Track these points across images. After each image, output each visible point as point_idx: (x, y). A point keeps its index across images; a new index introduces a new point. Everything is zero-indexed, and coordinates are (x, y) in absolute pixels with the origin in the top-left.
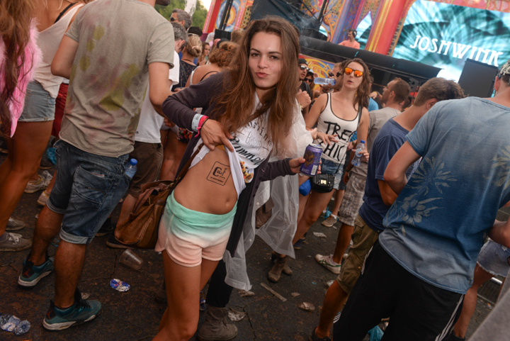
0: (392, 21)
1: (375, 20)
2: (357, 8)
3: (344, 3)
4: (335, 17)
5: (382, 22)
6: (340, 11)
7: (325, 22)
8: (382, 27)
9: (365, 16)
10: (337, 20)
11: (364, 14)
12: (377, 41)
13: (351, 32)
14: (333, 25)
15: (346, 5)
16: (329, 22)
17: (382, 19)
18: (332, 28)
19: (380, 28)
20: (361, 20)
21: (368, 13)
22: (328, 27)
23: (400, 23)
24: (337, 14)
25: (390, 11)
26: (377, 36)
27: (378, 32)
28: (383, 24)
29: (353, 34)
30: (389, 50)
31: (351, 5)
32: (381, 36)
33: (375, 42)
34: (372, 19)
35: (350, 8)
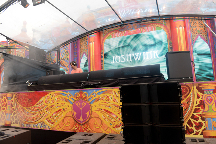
0: (97, 53)
1: (88, 56)
2: (77, 53)
3: (69, 53)
4: (67, 61)
5: (92, 55)
6: (69, 57)
7: (62, 65)
9: (82, 56)
14: (67, 65)
16: (65, 64)
17: (92, 54)
18: (67, 67)
19: (92, 58)
20: (81, 58)
21: (83, 54)
22: (65, 67)
23: (102, 53)
24: (67, 59)
25: (94, 49)
26: (93, 63)
27: (93, 61)
28: (94, 56)
30: (102, 68)
32: (95, 63)
33: (93, 67)
34: (87, 56)
35: (73, 54)
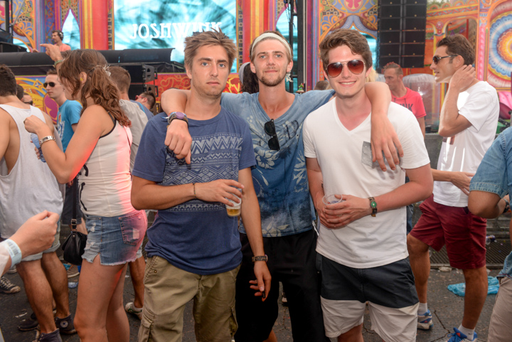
0: (99, 15)
1: (79, 18)
2: (53, 9)
3: (33, 6)
4: (29, 25)
5: (89, 18)
6: (33, 16)
7: (17, 33)
8: (91, 23)
9: (66, 16)
10: (34, 28)
11: (65, 14)
12: (92, 40)
13: (56, 34)
14: (30, 34)
15: (38, 8)
16: (24, 32)
17: (88, 15)
18: (30, 39)
19: (88, 25)
20: (63, 21)
21: (68, 11)
22: (25, 39)
23: (109, 16)
24: (30, 20)
25: (93, 5)
26: (89, 34)
27: (89, 30)
28: (91, 20)
29: (59, 35)
30: (110, 47)
31: (44, 7)
32: (94, 34)
33: (90, 42)
34: (76, 17)
35: (44, 11)
